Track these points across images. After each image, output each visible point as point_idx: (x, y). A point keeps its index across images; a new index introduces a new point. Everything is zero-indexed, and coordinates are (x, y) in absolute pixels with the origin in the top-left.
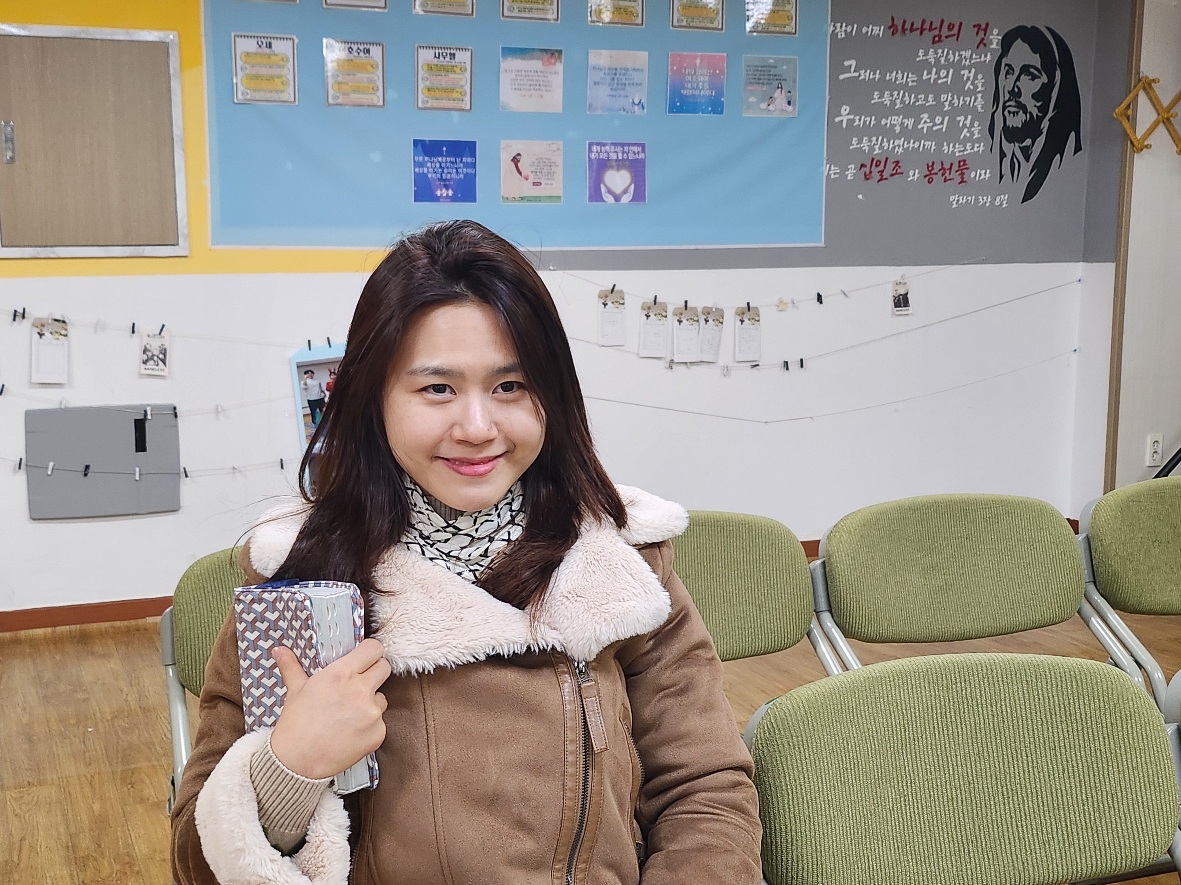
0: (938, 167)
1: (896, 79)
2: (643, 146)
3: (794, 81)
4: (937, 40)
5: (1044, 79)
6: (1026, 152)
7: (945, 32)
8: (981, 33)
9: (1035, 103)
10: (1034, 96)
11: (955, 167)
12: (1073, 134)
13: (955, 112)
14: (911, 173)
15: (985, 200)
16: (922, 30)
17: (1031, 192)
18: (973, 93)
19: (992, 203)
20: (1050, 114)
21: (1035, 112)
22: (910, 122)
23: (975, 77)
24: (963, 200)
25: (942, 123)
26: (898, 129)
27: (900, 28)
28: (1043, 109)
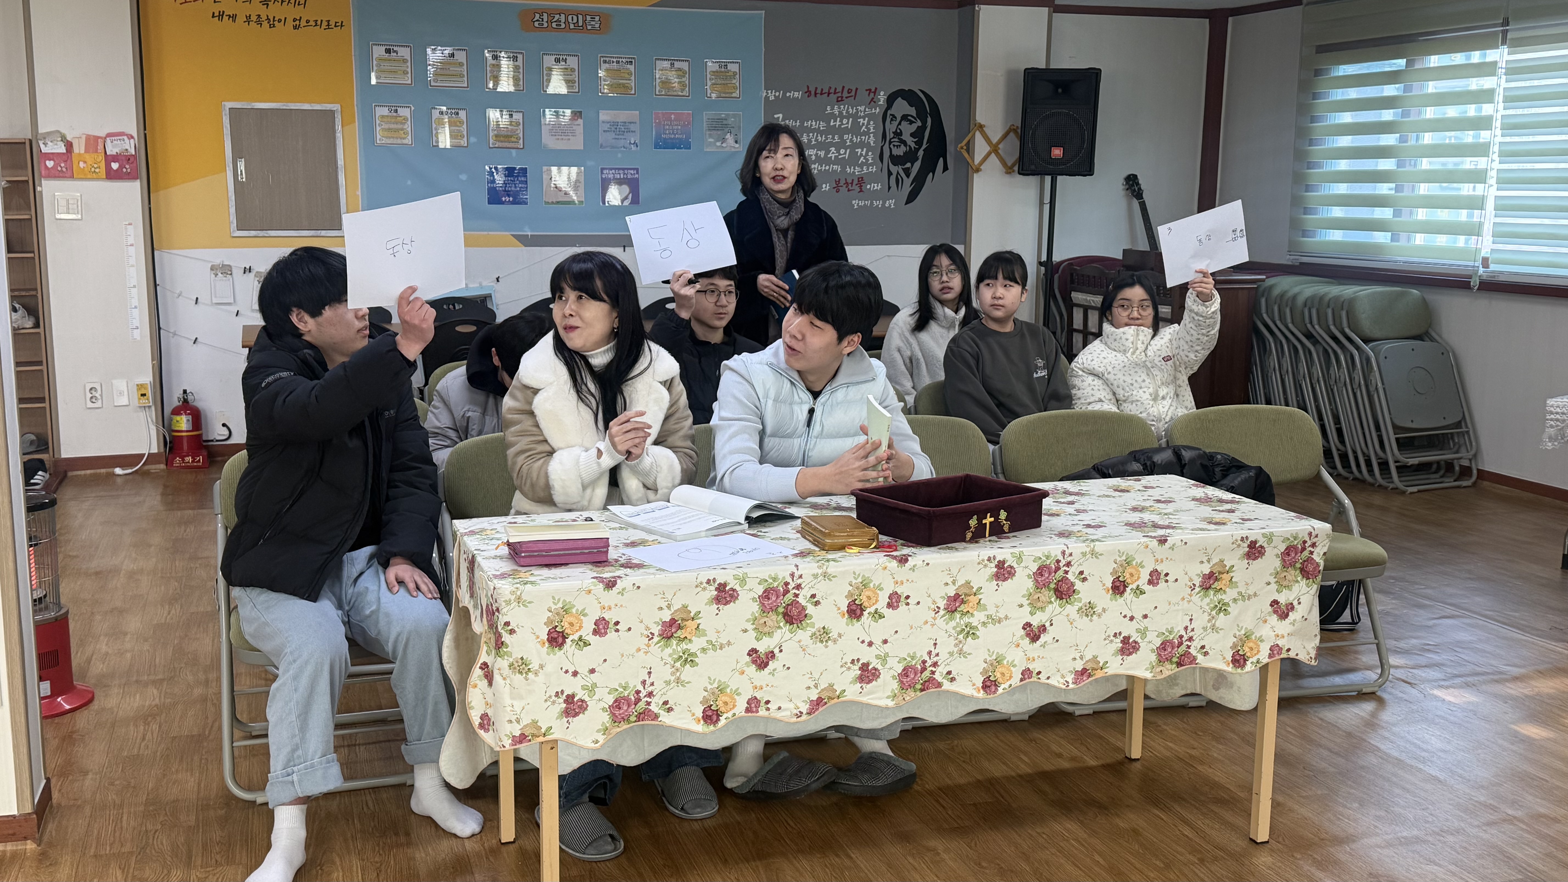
0: (842, 182)
1: (811, 125)
2: (637, 170)
3: (739, 127)
4: (840, 100)
5: (919, 123)
6: (907, 172)
7: (845, 94)
8: (872, 95)
9: (913, 139)
10: (912, 135)
11: (856, 182)
12: (941, 160)
13: (854, 146)
14: (824, 186)
15: (878, 203)
16: (829, 94)
17: (911, 197)
18: (867, 133)
19: (883, 204)
20: (924, 146)
21: (913, 145)
22: (822, 154)
23: (868, 124)
24: (861, 203)
25: (845, 153)
26: (813, 158)
27: (813, 93)
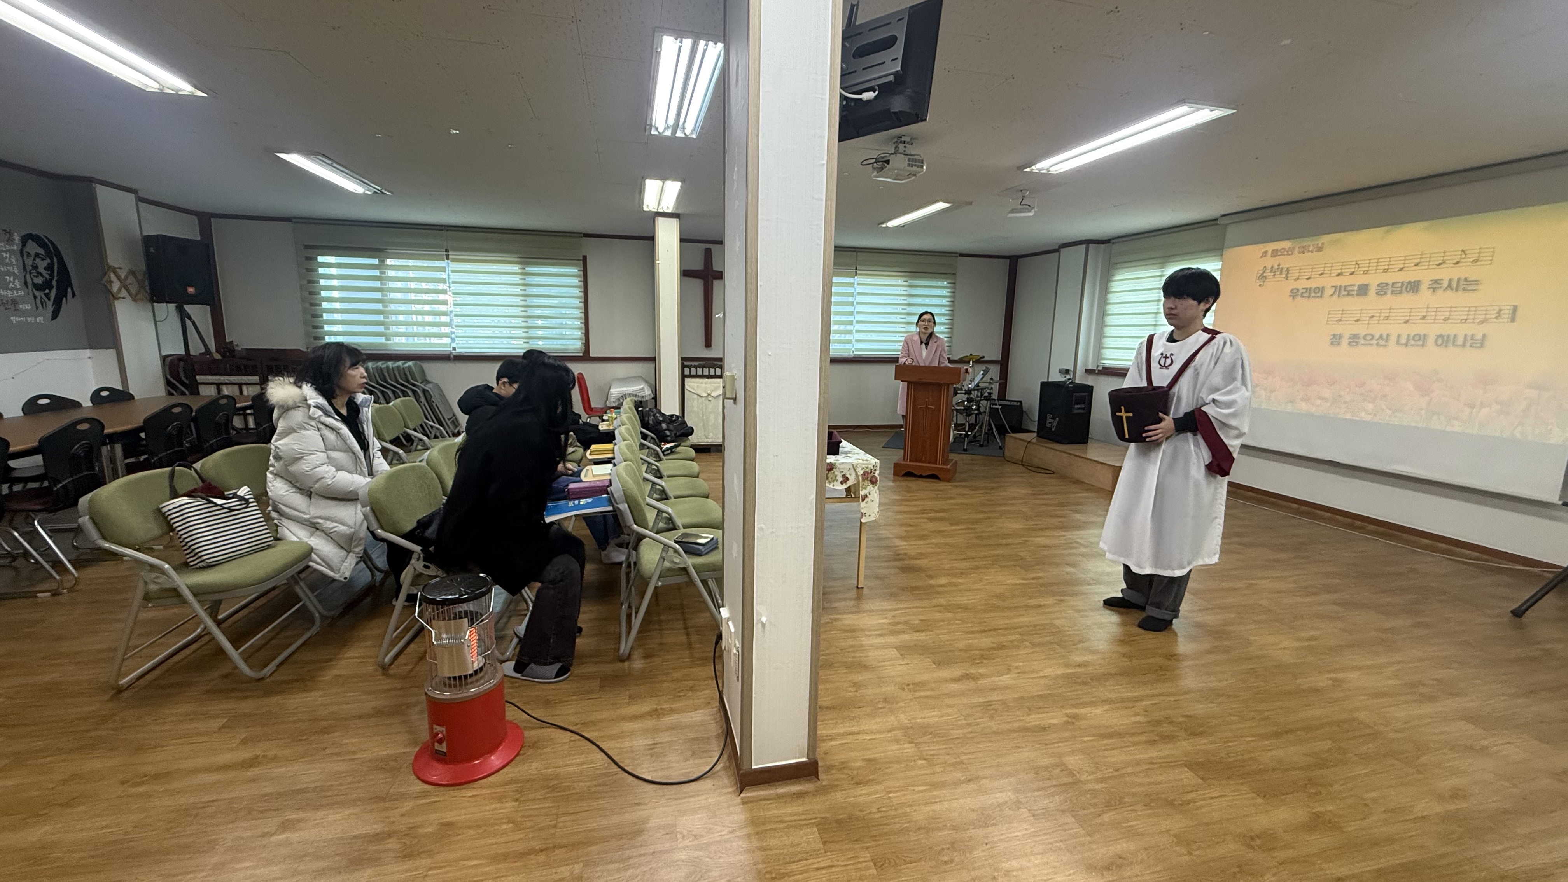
5: (49, 261)
6: (48, 296)
8: (9, 235)
9: (46, 272)
10: (46, 269)
11: (10, 302)
12: (70, 289)
13: (2, 274)
15: (31, 319)
17: (55, 315)
18: (11, 264)
19: (35, 320)
20: (56, 278)
21: (48, 276)
23: (11, 257)
24: (19, 319)
28: (52, 275)
